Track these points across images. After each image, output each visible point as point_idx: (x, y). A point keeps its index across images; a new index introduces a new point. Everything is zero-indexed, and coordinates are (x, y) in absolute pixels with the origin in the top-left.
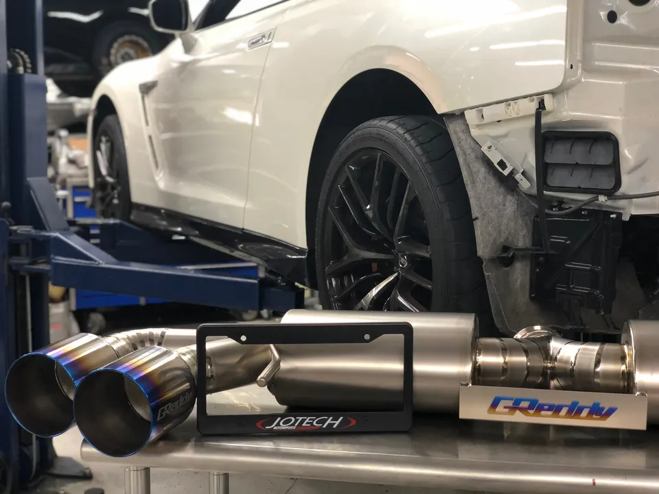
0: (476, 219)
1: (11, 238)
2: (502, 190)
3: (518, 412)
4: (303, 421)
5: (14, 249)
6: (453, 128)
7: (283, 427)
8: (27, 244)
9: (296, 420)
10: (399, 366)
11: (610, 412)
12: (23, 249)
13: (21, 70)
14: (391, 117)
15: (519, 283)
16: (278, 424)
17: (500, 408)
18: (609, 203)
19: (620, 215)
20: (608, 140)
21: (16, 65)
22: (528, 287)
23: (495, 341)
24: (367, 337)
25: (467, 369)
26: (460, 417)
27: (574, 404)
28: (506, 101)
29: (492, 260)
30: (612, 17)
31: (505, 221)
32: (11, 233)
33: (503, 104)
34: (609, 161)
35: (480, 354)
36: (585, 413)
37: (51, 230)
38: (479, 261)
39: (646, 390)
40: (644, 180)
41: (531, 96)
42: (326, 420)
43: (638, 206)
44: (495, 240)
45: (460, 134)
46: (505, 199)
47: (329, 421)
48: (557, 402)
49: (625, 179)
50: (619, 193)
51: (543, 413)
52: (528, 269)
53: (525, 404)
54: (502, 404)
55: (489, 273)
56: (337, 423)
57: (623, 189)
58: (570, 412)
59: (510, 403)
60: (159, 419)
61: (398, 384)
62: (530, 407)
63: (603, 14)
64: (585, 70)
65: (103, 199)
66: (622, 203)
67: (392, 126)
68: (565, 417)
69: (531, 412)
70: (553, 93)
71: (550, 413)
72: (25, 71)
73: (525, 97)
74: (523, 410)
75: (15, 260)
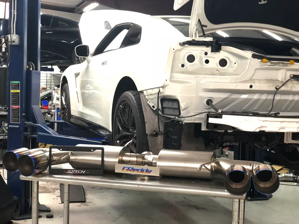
0: (146, 122)
1: (25, 125)
2: (154, 114)
3: (129, 171)
4: (75, 171)
5: (26, 129)
6: (141, 95)
7: (71, 173)
8: (30, 128)
9: (74, 171)
10: (100, 159)
11: (151, 171)
12: (29, 129)
13: (31, 69)
14: (131, 91)
15: (159, 142)
16: (69, 172)
17: (125, 170)
18: (179, 119)
19: (182, 122)
20: (176, 101)
21: (30, 67)
22: (162, 143)
23: (129, 154)
24: (92, 150)
25: (117, 160)
26: (115, 172)
27: (142, 169)
28: (152, 89)
29: (150, 135)
30: (183, 66)
31: (155, 124)
32: (25, 124)
33: (152, 90)
34: (177, 107)
35: (124, 157)
36: (145, 171)
37: (39, 124)
38: (147, 135)
39: (159, 166)
40: (188, 112)
41: (157, 88)
42: (81, 171)
43: (186, 120)
44: (152, 129)
45: (143, 97)
46: (155, 117)
47: (82, 172)
48: (138, 169)
49: (182, 112)
50: (180, 116)
51: (135, 171)
52: (163, 138)
53: (130, 169)
54: (125, 168)
55: (149, 138)
56: (84, 172)
57: (181, 115)
58: (141, 171)
59: (127, 169)
60: (36, 167)
61: (100, 163)
62: (132, 170)
63: (180, 65)
64: (171, 81)
65: (63, 113)
66: (182, 119)
67: (130, 94)
68: (140, 172)
69: (132, 171)
70: (163, 87)
71: (137, 171)
72: (33, 69)
73: (156, 88)
74: (130, 170)
75: (25, 133)
